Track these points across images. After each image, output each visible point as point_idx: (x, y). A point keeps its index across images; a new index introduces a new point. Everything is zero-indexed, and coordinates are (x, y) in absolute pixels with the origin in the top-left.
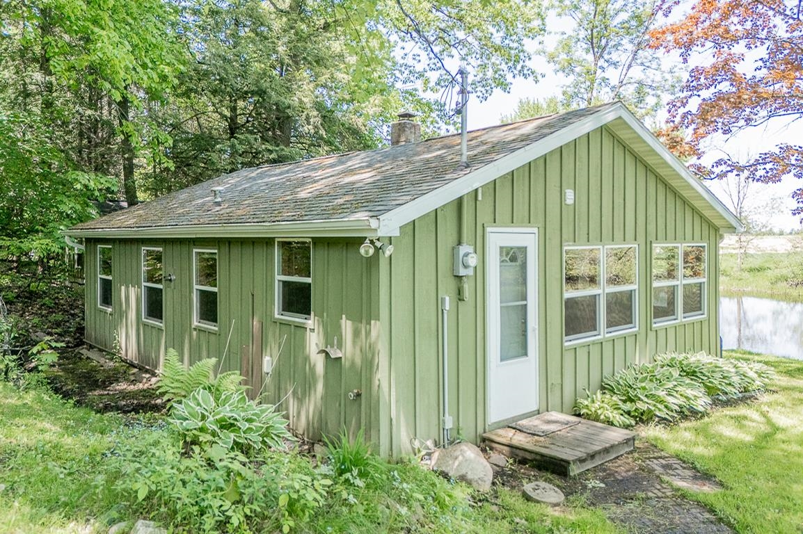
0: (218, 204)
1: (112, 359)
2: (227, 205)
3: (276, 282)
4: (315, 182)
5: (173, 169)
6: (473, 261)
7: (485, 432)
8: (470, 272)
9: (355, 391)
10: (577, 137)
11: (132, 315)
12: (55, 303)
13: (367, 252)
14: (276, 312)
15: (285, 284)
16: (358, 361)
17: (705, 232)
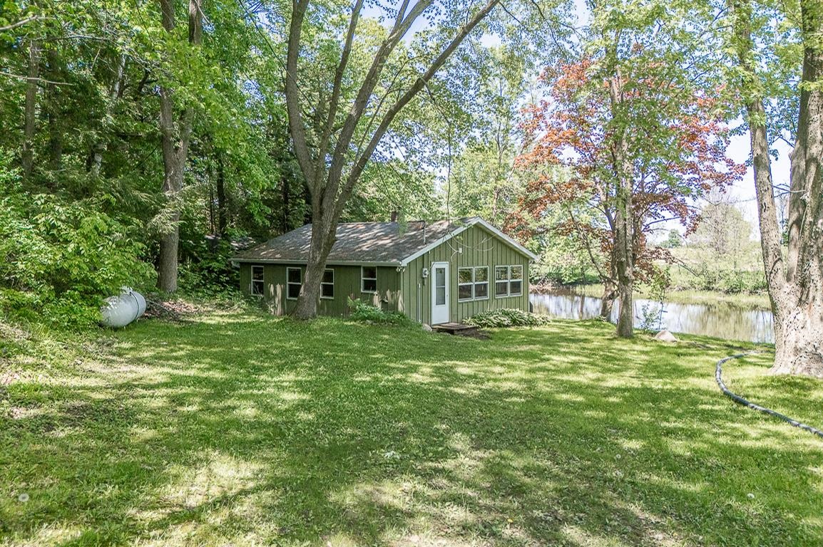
3: (362, 280)
6: (426, 273)
8: (427, 276)
10: (464, 230)
13: (397, 271)
14: (362, 290)
15: (365, 280)
16: (392, 302)
17: (522, 260)
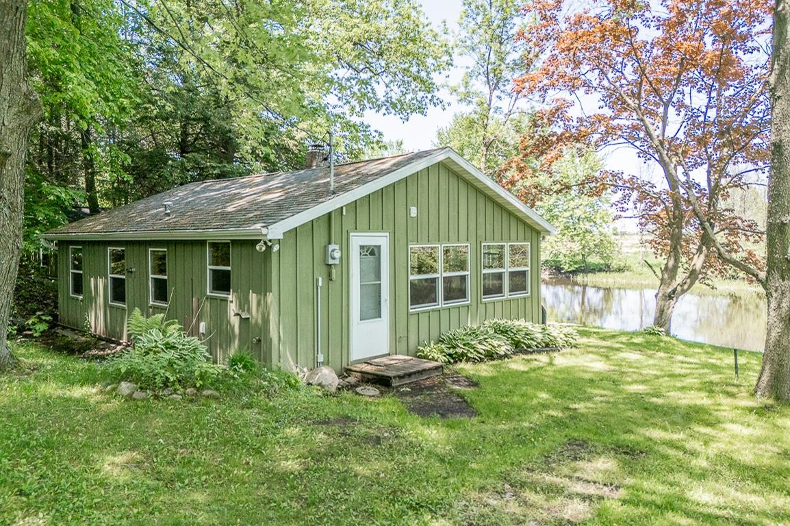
0: (168, 215)
1: (83, 336)
2: (174, 216)
3: (208, 271)
4: (241, 198)
5: (132, 182)
6: (337, 255)
7: (348, 365)
8: (337, 262)
9: (257, 338)
10: (418, 170)
11: (101, 300)
12: (30, 295)
13: (261, 249)
14: (208, 291)
15: (214, 271)
16: (260, 321)
17: (528, 234)
